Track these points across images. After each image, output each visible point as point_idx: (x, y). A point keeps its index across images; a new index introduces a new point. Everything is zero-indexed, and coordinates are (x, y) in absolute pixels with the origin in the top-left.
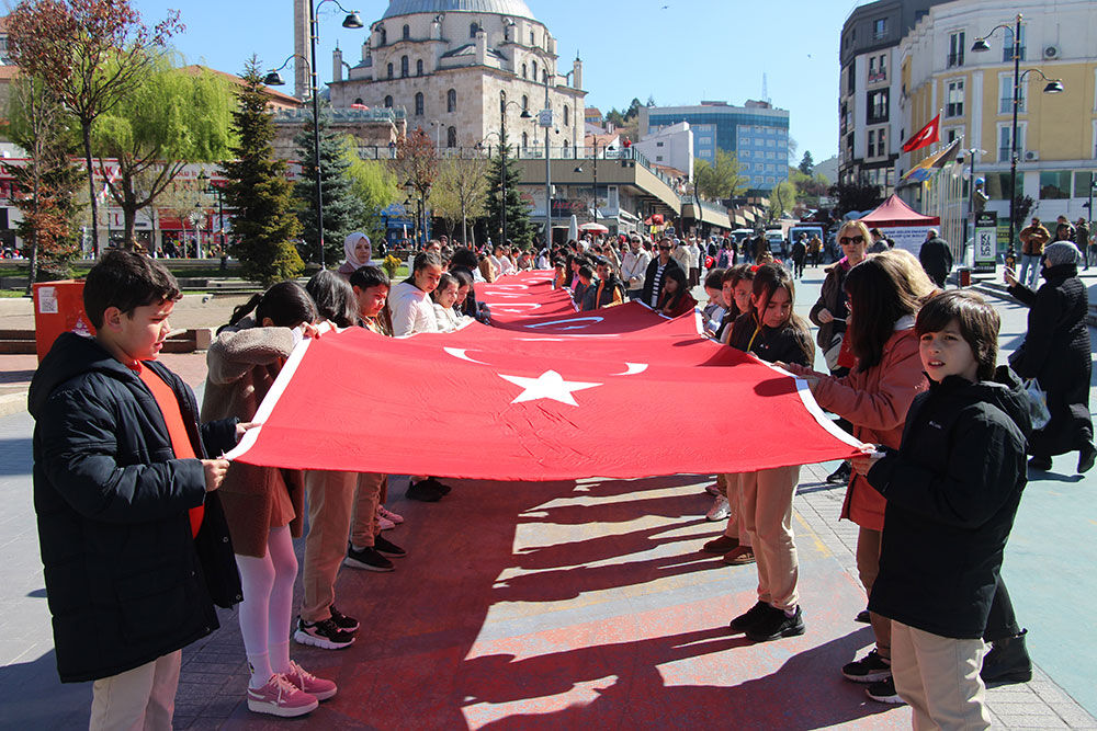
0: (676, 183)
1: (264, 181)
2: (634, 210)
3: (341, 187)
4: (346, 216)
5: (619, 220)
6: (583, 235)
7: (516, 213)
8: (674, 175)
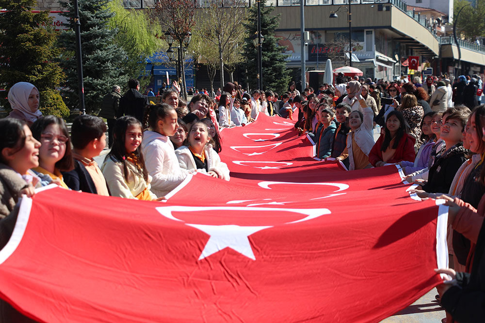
0: (434, 24)
1: (27, 32)
2: (391, 53)
3: (103, 36)
4: (109, 64)
5: (376, 63)
6: (339, 78)
7: (273, 59)
8: (434, 16)
